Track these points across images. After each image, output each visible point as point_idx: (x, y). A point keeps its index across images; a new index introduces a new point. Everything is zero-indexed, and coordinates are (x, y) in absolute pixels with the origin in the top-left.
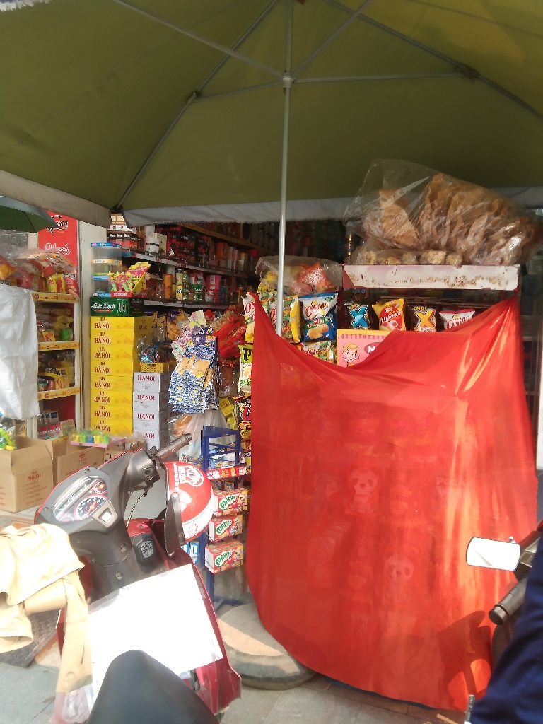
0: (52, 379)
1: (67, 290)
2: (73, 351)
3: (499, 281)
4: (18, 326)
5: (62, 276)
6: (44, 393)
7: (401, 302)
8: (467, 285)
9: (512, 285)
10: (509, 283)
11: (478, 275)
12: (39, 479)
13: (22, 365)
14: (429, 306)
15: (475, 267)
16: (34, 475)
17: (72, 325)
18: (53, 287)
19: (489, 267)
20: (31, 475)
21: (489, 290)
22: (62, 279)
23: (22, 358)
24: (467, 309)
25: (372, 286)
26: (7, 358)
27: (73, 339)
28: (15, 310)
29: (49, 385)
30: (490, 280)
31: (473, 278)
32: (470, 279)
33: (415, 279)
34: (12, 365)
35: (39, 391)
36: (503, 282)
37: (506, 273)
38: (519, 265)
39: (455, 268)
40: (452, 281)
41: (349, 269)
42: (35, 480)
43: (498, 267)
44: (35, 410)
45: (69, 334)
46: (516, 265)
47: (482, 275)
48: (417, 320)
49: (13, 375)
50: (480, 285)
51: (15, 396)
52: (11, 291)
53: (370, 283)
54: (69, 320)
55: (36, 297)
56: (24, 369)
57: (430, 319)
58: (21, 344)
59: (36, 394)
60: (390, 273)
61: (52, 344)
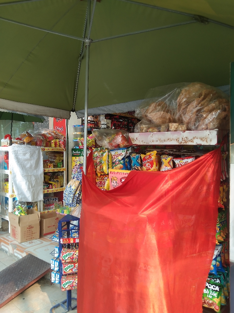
0: (51, 184)
1: (60, 146)
2: (63, 172)
3: (206, 139)
4: (33, 162)
5: (58, 140)
6: (46, 190)
7: (154, 153)
8: (189, 142)
9: (214, 142)
10: (212, 140)
11: (194, 136)
12: (32, 229)
13: (33, 178)
14: (169, 155)
15: (192, 132)
16: (30, 227)
17: (63, 161)
18: (53, 145)
19: (200, 131)
20: (28, 227)
21: (201, 145)
22: (58, 141)
23: (34, 176)
24: (189, 157)
25: (142, 144)
26: (25, 176)
27: (63, 166)
28: (32, 155)
29: (49, 186)
30: (201, 139)
31: (192, 138)
32: (190, 139)
33: (162, 140)
34: (28, 179)
35: (44, 189)
36: (208, 140)
37: (210, 135)
38: (217, 130)
39: (182, 132)
40: (180, 140)
41: (131, 135)
42: (30, 229)
43: (205, 131)
44: (41, 197)
45: (60, 165)
46: (215, 130)
47: (197, 136)
48: (162, 163)
49: (28, 183)
50: (196, 142)
51: (28, 192)
52: (30, 148)
53: (141, 142)
54: (62, 158)
55: (43, 150)
56: (34, 180)
57: (169, 163)
58: (35, 169)
59: (42, 190)
60: (149, 136)
61: (51, 169)
